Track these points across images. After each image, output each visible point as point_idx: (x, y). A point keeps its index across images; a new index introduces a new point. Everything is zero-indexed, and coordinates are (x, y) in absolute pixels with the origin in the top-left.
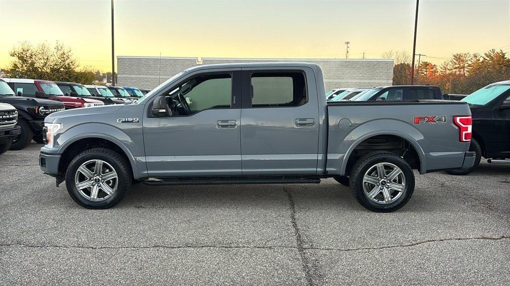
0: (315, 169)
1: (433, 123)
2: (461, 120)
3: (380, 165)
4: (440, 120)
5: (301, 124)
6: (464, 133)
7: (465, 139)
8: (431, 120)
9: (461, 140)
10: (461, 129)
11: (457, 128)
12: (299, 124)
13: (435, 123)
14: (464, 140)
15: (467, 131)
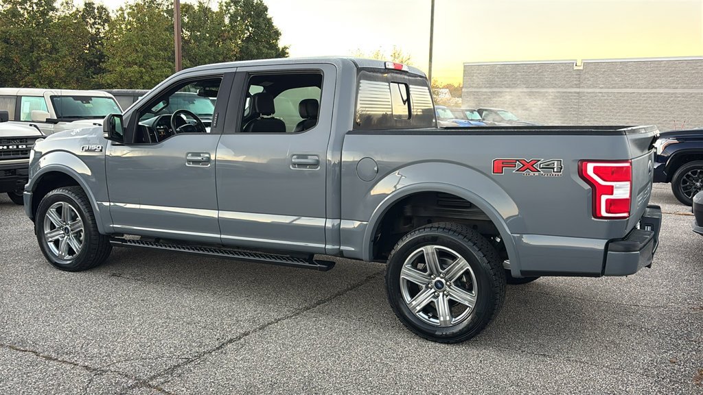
0: (323, 246)
1: (532, 173)
2: (596, 170)
3: (429, 250)
4: (549, 167)
5: (300, 165)
6: (604, 198)
7: (607, 211)
8: (529, 166)
9: (596, 213)
10: (597, 190)
11: (587, 187)
12: (298, 165)
13: (537, 174)
14: (604, 213)
15: (612, 194)
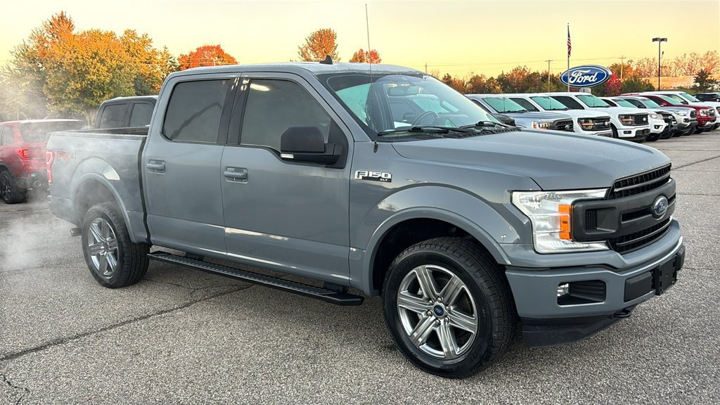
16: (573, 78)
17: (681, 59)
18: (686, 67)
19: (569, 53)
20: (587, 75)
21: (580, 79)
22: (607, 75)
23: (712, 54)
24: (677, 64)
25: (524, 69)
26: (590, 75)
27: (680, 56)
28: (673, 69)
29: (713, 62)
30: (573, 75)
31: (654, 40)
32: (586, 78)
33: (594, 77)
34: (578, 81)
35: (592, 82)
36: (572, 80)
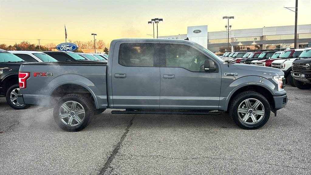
16: (62, 48)
17: (90, 42)
18: (92, 46)
19: (66, 37)
20: (68, 47)
21: (65, 49)
22: (77, 47)
23: (101, 41)
24: (89, 44)
25: (27, 43)
26: (69, 47)
27: (90, 41)
28: (87, 46)
29: (102, 44)
30: (62, 47)
31: (92, 34)
32: (68, 48)
33: (71, 48)
34: (64, 49)
35: (70, 50)
36: (62, 49)
